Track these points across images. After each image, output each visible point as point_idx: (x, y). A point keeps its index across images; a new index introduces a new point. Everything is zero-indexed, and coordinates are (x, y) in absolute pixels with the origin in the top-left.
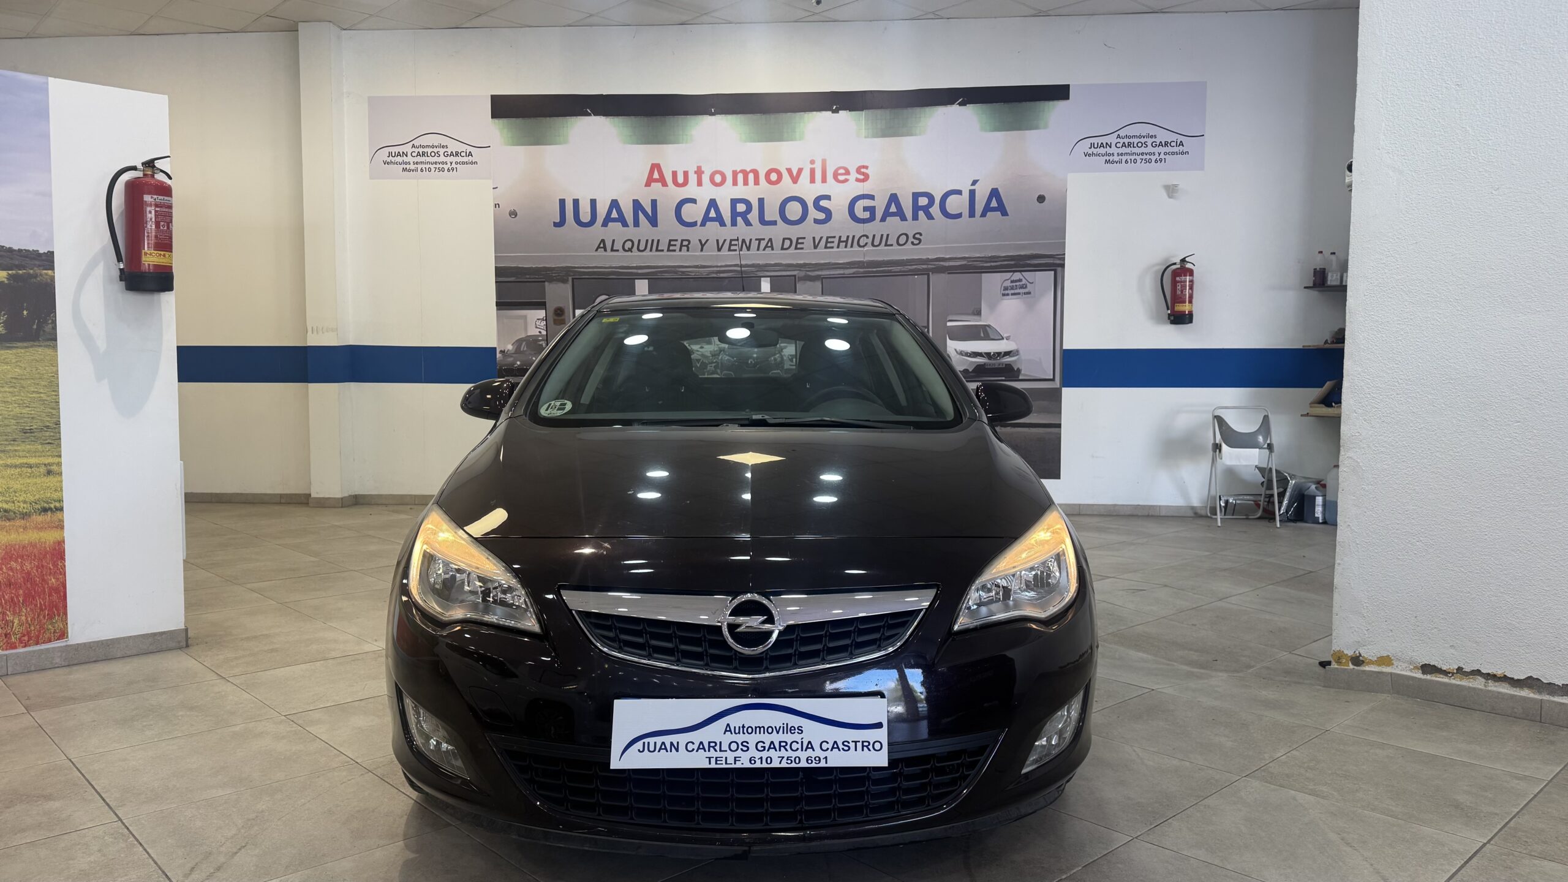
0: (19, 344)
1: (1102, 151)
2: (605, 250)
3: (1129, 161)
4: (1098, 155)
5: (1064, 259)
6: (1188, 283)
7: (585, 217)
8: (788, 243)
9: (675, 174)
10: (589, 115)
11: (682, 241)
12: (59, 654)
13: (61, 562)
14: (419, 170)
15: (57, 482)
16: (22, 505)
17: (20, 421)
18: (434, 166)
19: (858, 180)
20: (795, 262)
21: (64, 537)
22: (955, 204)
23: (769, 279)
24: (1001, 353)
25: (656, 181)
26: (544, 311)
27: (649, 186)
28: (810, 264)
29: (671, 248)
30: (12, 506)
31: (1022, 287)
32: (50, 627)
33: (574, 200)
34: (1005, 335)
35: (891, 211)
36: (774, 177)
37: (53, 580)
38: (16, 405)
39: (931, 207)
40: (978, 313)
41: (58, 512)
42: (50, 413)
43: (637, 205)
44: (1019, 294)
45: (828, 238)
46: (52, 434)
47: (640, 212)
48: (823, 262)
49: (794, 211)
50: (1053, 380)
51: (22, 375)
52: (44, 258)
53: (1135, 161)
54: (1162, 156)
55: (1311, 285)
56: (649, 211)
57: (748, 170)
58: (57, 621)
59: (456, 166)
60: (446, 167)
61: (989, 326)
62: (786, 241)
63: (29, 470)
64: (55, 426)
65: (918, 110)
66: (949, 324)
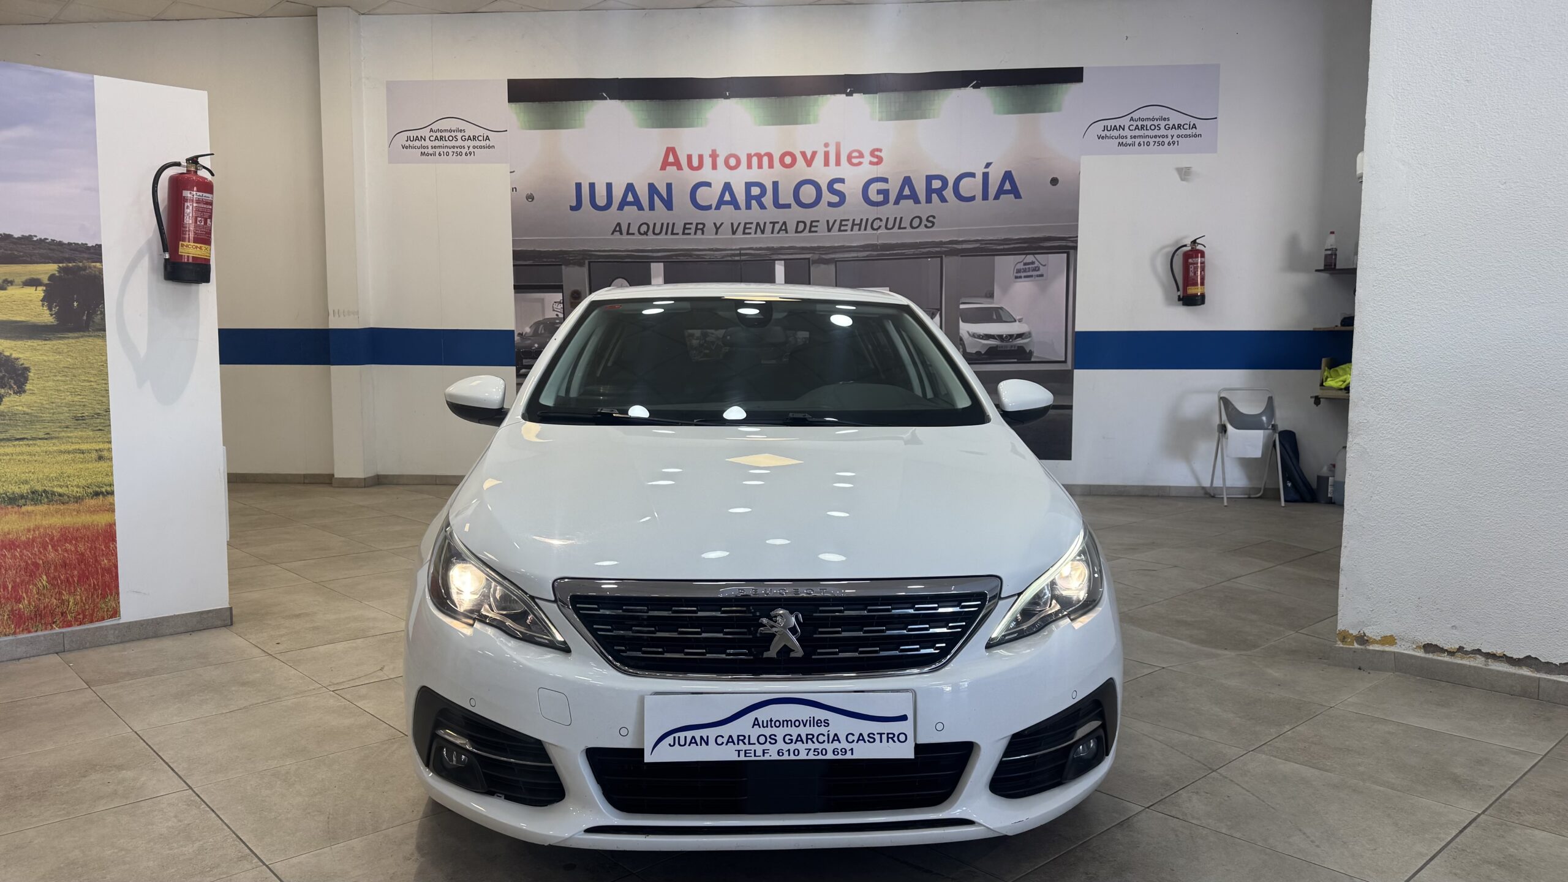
0: (71, 335)
1: (1115, 133)
2: (621, 234)
3: (1142, 144)
4: (1111, 138)
5: (1076, 242)
6: (1199, 265)
7: (601, 199)
8: (802, 226)
9: (690, 157)
10: (606, 99)
11: (697, 224)
12: (112, 632)
13: (113, 544)
14: (437, 154)
15: (108, 467)
16: (75, 489)
17: (72, 409)
18: (452, 150)
19: (871, 163)
20: (808, 245)
21: (115, 520)
22: (969, 187)
23: (783, 262)
24: (1013, 335)
25: (671, 164)
26: (561, 294)
27: (665, 169)
28: (823, 247)
29: (686, 231)
30: (66, 491)
31: (1036, 269)
32: (103, 605)
33: (590, 184)
34: (1017, 318)
35: (904, 193)
36: (788, 160)
37: (106, 561)
38: (68, 394)
39: (944, 190)
40: (991, 295)
41: (110, 496)
42: (100, 400)
43: (652, 188)
44: (1031, 276)
45: (841, 221)
46: (102, 421)
47: (655, 196)
48: (836, 245)
49: (808, 194)
50: (1065, 362)
51: (73, 364)
52: (92, 251)
53: (1148, 144)
54: (1175, 139)
55: (1322, 268)
56: (665, 195)
57: (763, 153)
58: (110, 600)
59: (474, 150)
60: (464, 151)
61: (1001, 308)
62: (800, 224)
63: (82, 456)
64: (105, 413)
65: (932, 92)
66: (962, 306)
